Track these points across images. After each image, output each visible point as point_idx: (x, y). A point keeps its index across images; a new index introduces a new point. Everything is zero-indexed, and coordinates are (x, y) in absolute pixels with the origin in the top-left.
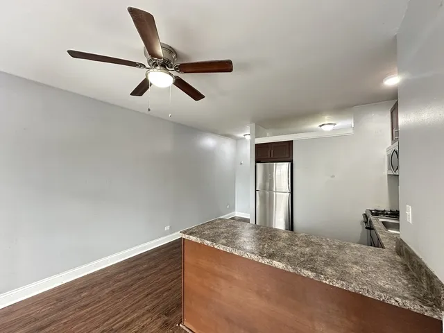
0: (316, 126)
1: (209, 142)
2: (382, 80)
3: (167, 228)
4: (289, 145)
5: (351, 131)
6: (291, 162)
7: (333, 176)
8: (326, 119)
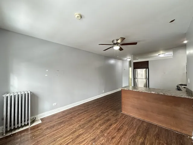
0: (157, 55)
1: (112, 62)
2: (183, 41)
3: (103, 91)
4: (147, 62)
5: (172, 57)
6: (148, 68)
7: (165, 73)
8: (161, 52)
